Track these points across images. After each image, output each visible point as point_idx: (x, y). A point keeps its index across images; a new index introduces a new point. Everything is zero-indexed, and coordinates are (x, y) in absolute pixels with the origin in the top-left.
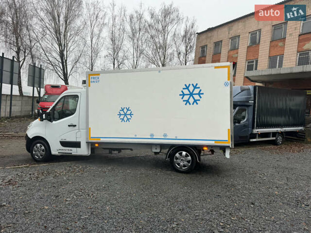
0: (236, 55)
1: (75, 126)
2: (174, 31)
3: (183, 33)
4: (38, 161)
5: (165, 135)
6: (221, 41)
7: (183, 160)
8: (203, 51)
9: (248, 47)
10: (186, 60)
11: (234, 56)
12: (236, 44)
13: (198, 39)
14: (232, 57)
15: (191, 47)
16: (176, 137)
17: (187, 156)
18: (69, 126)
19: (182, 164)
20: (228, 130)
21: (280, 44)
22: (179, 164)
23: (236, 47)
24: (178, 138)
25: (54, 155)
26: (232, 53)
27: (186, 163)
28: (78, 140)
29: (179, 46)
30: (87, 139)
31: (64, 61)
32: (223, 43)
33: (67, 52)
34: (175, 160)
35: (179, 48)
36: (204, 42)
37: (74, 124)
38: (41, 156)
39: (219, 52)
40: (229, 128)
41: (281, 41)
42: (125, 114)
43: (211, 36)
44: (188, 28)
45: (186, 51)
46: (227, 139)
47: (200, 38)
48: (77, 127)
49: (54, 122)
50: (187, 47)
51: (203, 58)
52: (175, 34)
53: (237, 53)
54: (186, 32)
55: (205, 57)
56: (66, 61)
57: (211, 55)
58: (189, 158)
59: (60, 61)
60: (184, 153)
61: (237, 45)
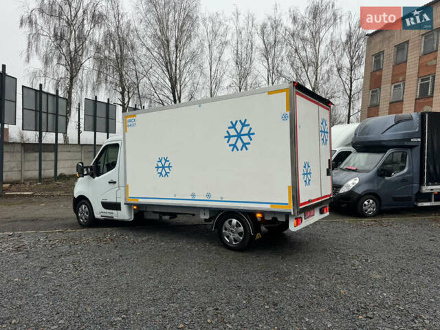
0: (433, 62)
1: (115, 182)
2: (330, 37)
3: (344, 39)
4: (82, 226)
5: (208, 195)
6: (407, 42)
7: (233, 231)
8: (378, 62)
10: (351, 78)
11: (429, 63)
13: (369, 43)
14: (427, 66)
15: (359, 57)
16: (222, 198)
17: (238, 225)
18: (109, 182)
19: (231, 237)
20: (289, 187)
22: (228, 237)
23: (433, 48)
24: (224, 200)
25: (98, 219)
26: (426, 59)
27: (237, 235)
28: (118, 201)
29: (340, 59)
30: (125, 198)
31: (177, 98)
32: (410, 45)
33: (180, 86)
34: (224, 231)
35: (340, 62)
36: (378, 47)
37: (114, 180)
38: (86, 219)
39: (405, 60)
40: (290, 184)
42: (163, 167)
43: (390, 37)
44: (353, 30)
45: (352, 64)
46: (287, 202)
47: (373, 41)
48: (116, 185)
49: (96, 178)
50: (352, 58)
51: (378, 73)
52: (332, 42)
53: (436, 58)
54: (350, 36)
55: (381, 70)
56: (179, 98)
57: (391, 67)
58: (241, 229)
59: (172, 99)
60: (234, 221)
61: (435, 45)
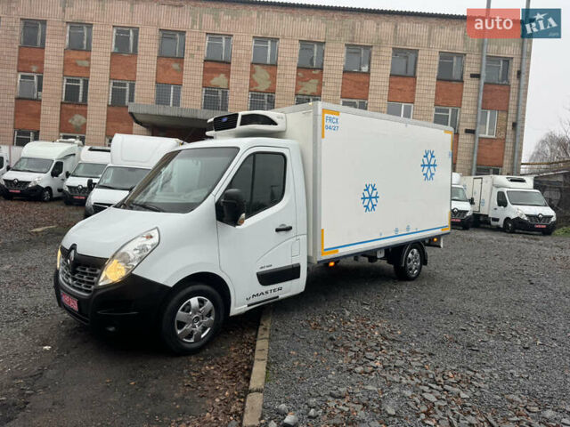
0: (86, 63)
1: (289, 229)
5: (408, 228)
6: (43, 22)
9: (112, 54)
11: (79, 63)
12: (83, 39)
14: (76, 65)
18: (278, 230)
21: (175, 66)
23: (82, 46)
24: (418, 230)
26: (73, 55)
28: (295, 262)
32: (48, 28)
37: (288, 225)
39: (40, 45)
41: (176, 62)
46: (448, 224)
53: (89, 59)
57: (16, 46)
61: (85, 42)
